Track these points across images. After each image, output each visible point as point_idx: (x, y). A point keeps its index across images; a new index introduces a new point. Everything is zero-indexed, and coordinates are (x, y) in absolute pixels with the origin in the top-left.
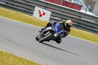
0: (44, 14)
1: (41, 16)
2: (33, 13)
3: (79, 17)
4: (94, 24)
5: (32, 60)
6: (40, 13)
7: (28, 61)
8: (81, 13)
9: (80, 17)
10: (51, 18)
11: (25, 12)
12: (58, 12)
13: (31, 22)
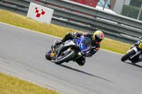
0: (43, 13)
1: (38, 15)
2: (27, 12)
3: (94, 16)
4: (115, 26)
5: (26, 80)
6: (37, 11)
7: (21, 81)
8: (97, 11)
9: (96, 17)
10: (53, 19)
11: (15, 10)
12: (63, 9)
13: (25, 24)
